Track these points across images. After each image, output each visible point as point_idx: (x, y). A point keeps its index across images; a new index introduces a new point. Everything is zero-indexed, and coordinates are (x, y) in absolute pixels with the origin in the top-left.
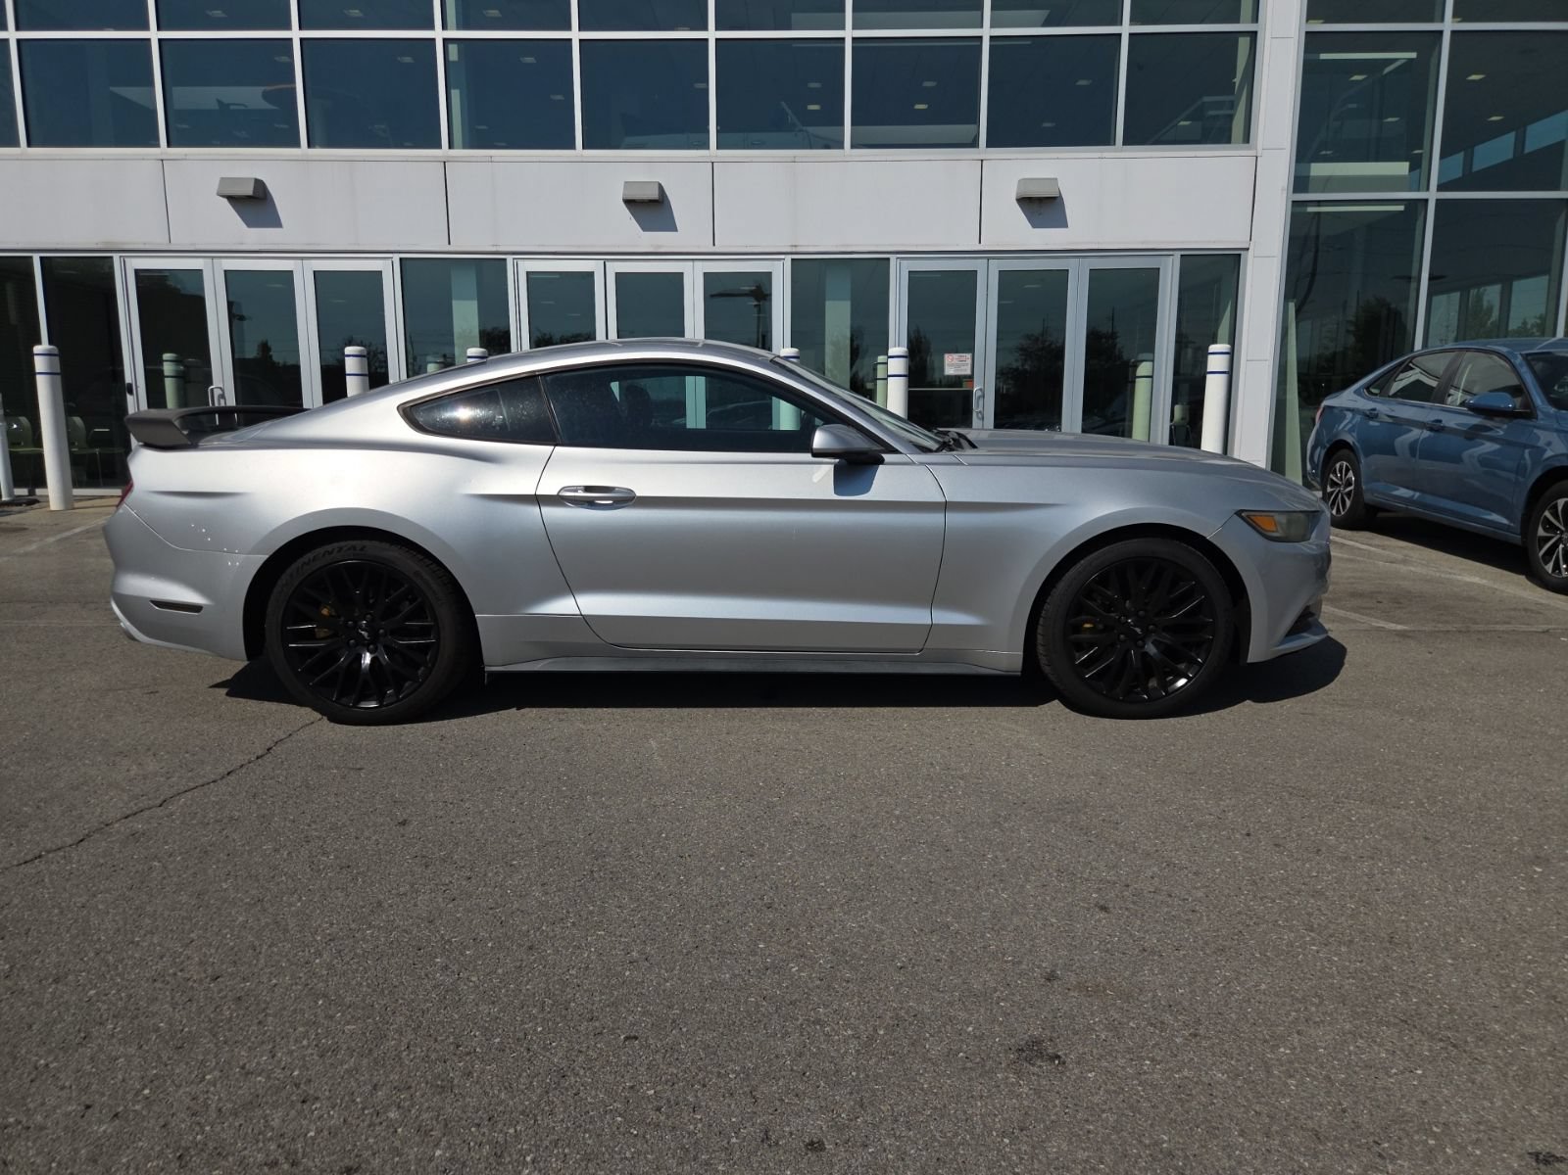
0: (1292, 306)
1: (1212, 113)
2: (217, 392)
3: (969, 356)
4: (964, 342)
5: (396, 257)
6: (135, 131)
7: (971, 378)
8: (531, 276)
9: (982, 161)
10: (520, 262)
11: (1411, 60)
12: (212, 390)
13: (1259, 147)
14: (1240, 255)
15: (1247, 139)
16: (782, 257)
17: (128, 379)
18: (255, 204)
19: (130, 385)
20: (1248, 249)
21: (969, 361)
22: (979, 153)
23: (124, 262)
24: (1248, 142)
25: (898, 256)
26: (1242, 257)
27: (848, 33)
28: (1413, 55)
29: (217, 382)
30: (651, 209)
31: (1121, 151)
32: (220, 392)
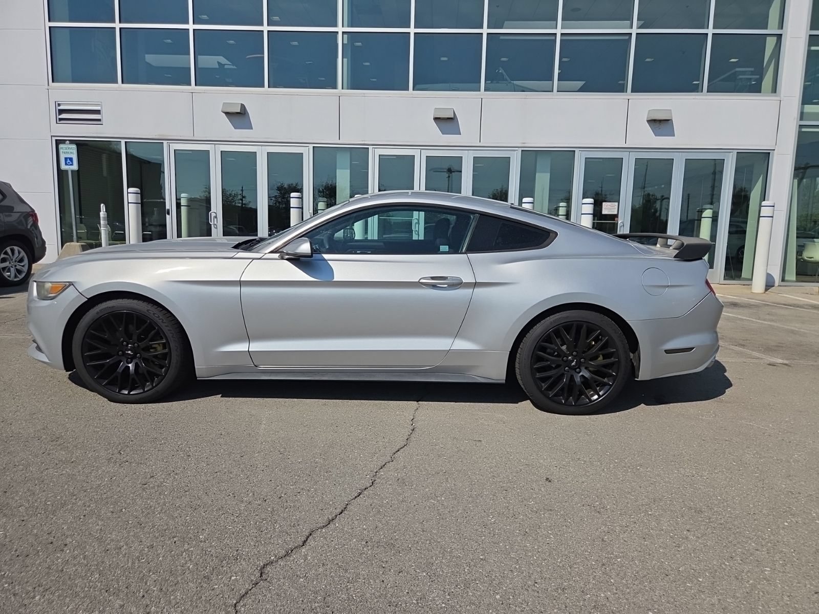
0: (796, 181)
1: (741, 77)
2: (213, 215)
3: (617, 204)
4: (615, 196)
5: (311, 146)
6: (179, 77)
7: (616, 216)
8: (381, 157)
9: (629, 100)
10: (375, 149)
12: (211, 214)
13: (782, 96)
14: (769, 153)
15: (774, 90)
16: (517, 149)
17: (168, 207)
18: (239, 117)
19: (168, 210)
20: (774, 150)
21: (616, 207)
22: (627, 95)
23: (169, 145)
24: (775, 92)
25: (580, 149)
26: (771, 154)
27: (559, 31)
29: (213, 209)
30: (447, 123)
31: (706, 95)
32: (215, 215)
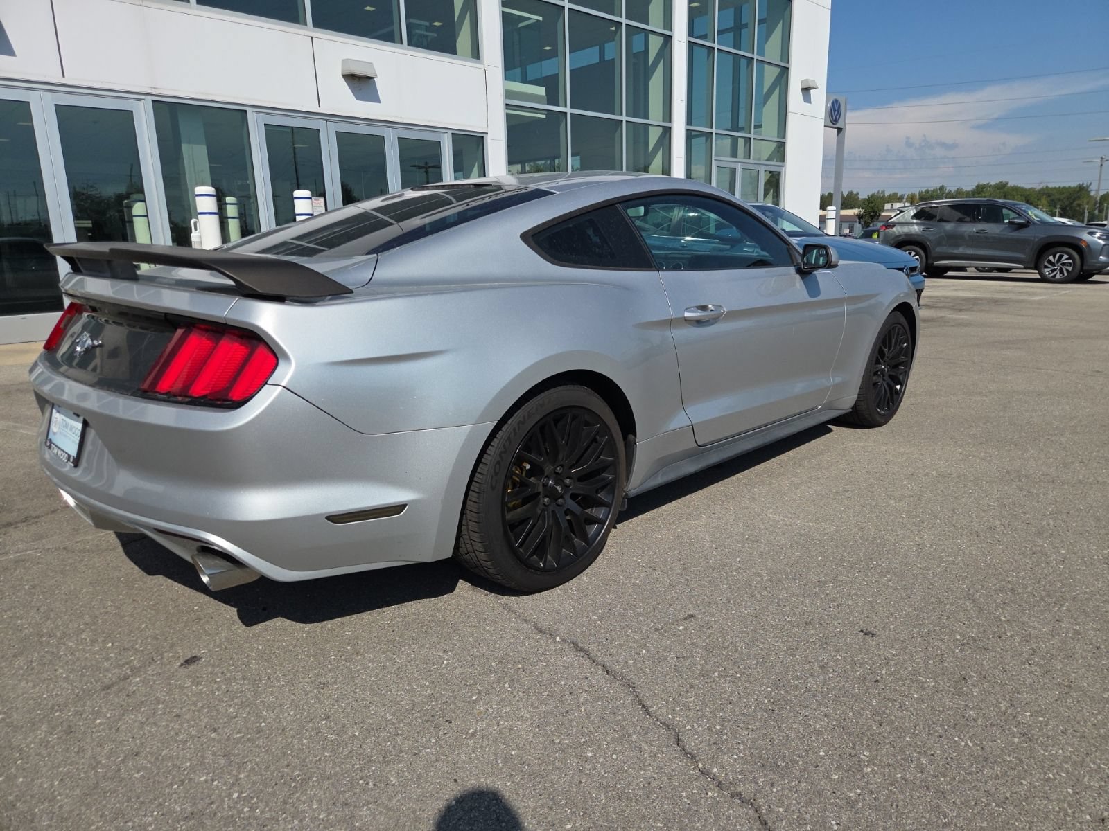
3: (322, 200)
9: (312, 38)
11: (538, 21)
13: (486, 63)
16: (143, 97)
20: (487, 133)
21: (323, 204)
22: (309, 30)
24: (478, 58)
25: (254, 109)
28: (540, 18)
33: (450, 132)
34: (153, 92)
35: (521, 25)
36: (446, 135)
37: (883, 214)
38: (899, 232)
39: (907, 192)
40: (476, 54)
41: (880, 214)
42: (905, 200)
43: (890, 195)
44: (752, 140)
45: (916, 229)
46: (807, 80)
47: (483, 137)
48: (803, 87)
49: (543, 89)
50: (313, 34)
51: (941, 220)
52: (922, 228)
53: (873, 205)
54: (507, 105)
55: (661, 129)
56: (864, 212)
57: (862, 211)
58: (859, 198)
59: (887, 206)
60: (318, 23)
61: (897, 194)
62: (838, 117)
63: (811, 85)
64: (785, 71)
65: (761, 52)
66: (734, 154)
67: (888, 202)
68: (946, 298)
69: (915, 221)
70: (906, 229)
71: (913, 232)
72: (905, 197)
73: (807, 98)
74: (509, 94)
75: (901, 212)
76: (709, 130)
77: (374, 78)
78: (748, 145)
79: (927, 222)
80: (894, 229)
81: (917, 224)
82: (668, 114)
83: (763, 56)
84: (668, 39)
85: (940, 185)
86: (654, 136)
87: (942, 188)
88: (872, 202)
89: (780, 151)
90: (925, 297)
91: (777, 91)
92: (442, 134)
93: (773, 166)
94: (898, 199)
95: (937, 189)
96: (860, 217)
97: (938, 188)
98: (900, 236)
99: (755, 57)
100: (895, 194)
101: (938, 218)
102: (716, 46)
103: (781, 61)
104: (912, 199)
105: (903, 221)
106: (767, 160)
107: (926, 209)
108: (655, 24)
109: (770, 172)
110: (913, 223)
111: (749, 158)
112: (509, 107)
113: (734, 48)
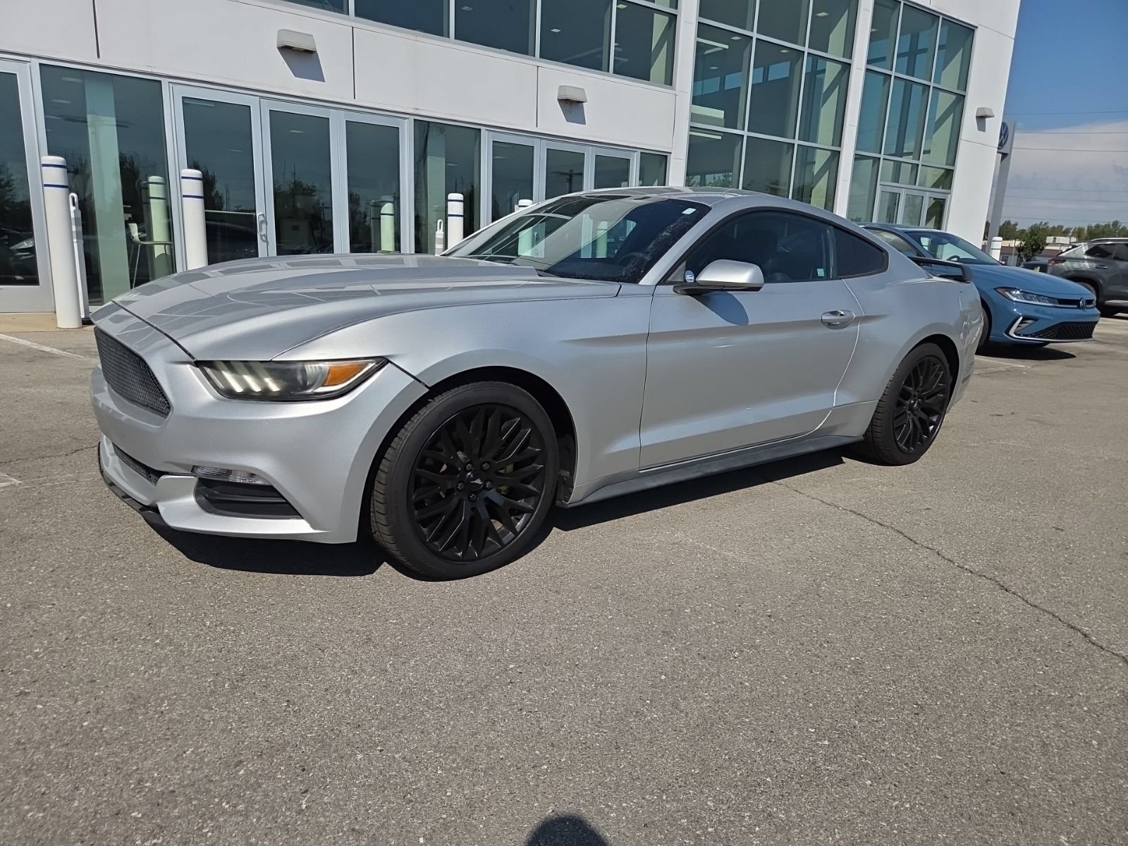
11: (725, 49)
28: (727, 47)
33: (640, 151)
34: (416, 112)
35: (707, 52)
36: (636, 153)
37: (1047, 248)
38: (1068, 268)
39: (1073, 225)
40: (669, 81)
41: (1043, 248)
42: (1070, 234)
43: (1054, 227)
44: (920, 166)
45: (1087, 265)
46: (983, 108)
47: (666, 156)
48: (979, 115)
49: (723, 112)
50: (539, 64)
51: (1116, 258)
52: (1094, 265)
53: (1036, 237)
54: (691, 127)
55: (830, 152)
56: (1025, 245)
57: (1023, 243)
58: (1016, 229)
59: (1049, 239)
60: (543, 56)
61: (1062, 227)
62: (1003, 142)
63: (988, 113)
64: (961, 99)
65: (938, 80)
66: (896, 178)
67: (1050, 235)
68: (1118, 336)
69: (1086, 257)
70: (1076, 265)
71: (1084, 269)
72: (1072, 231)
73: (982, 127)
74: (693, 117)
75: (1074, 247)
76: (878, 156)
77: (583, 102)
78: (915, 172)
79: (1100, 259)
80: (1063, 264)
81: (1088, 260)
82: (838, 138)
83: (939, 83)
84: (847, 67)
85: (1112, 221)
86: (821, 159)
87: (1116, 224)
88: (1036, 235)
89: (947, 178)
90: (1097, 334)
91: (950, 119)
92: (632, 153)
93: (939, 193)
94: (1064, 232)
95: (1109, 225)
96: (1019, 249)
97: (1111, 224)
98: (1069, 271)
99: (932, 84)
100: (1061, 227)
101: (1113, 256)
102: (893, 73)
103: (958, 89)
104: (1079, 234)
105: (1074, 256)
106: (933, 187)
107: (1102, 247)
108: (835, 50)
109: (935, 199)
110: (1084, 259)
111: (915, 184)
112: (693, 129)
113: (907, 74)
